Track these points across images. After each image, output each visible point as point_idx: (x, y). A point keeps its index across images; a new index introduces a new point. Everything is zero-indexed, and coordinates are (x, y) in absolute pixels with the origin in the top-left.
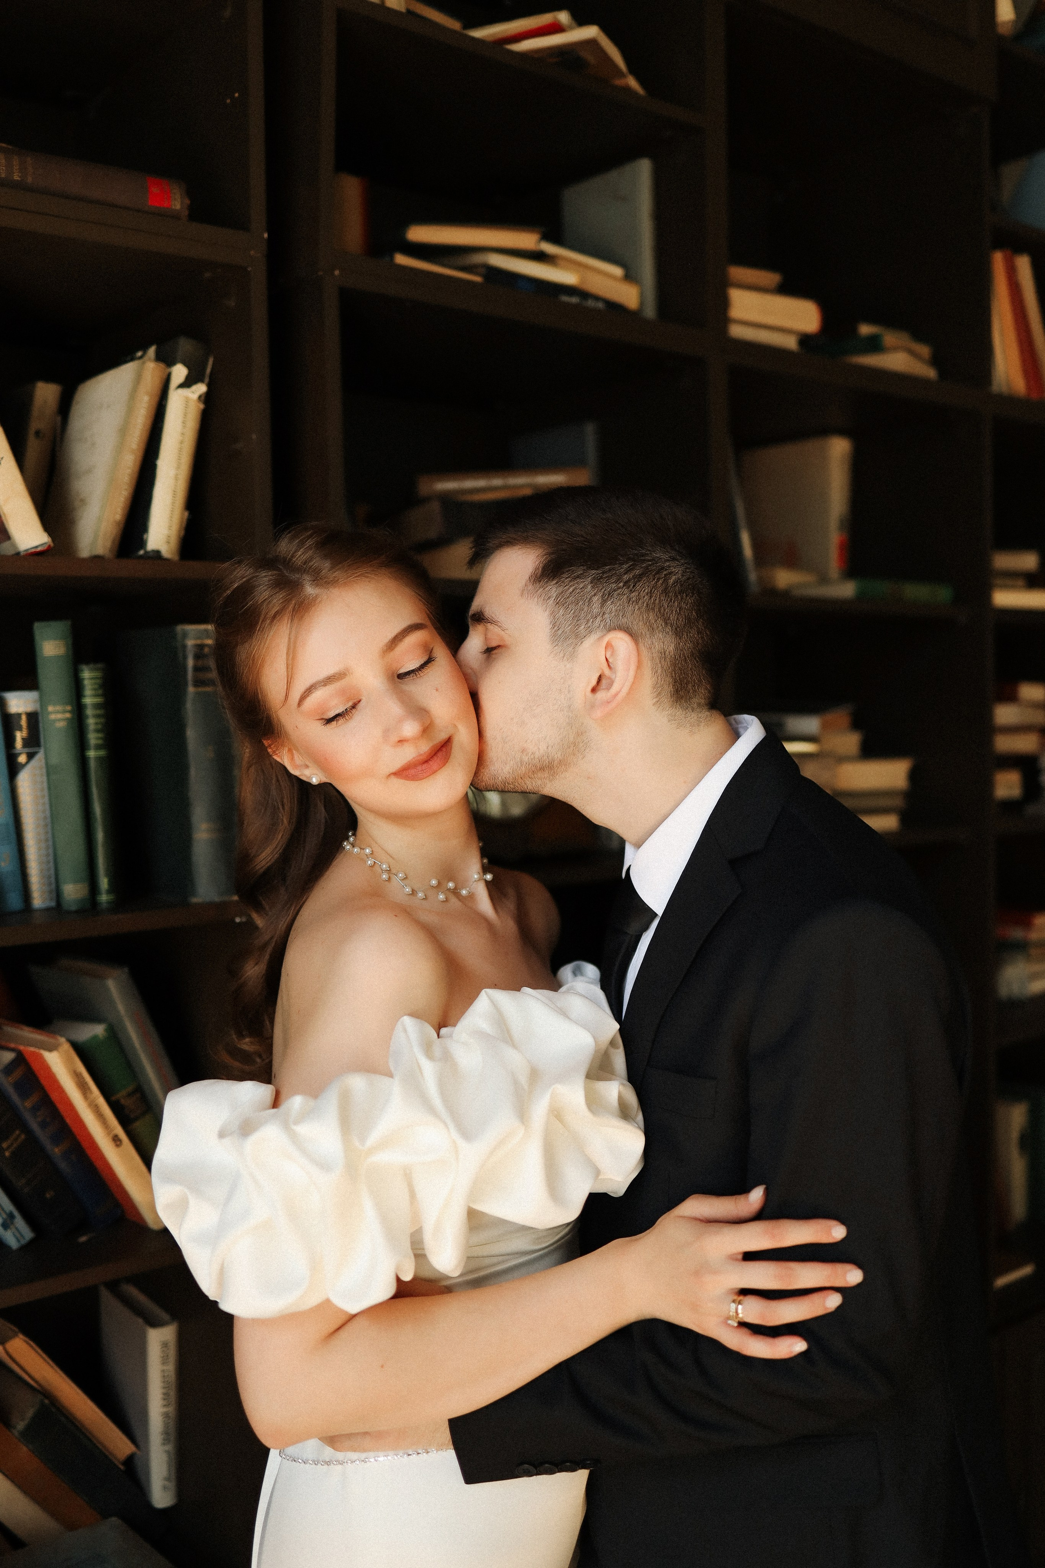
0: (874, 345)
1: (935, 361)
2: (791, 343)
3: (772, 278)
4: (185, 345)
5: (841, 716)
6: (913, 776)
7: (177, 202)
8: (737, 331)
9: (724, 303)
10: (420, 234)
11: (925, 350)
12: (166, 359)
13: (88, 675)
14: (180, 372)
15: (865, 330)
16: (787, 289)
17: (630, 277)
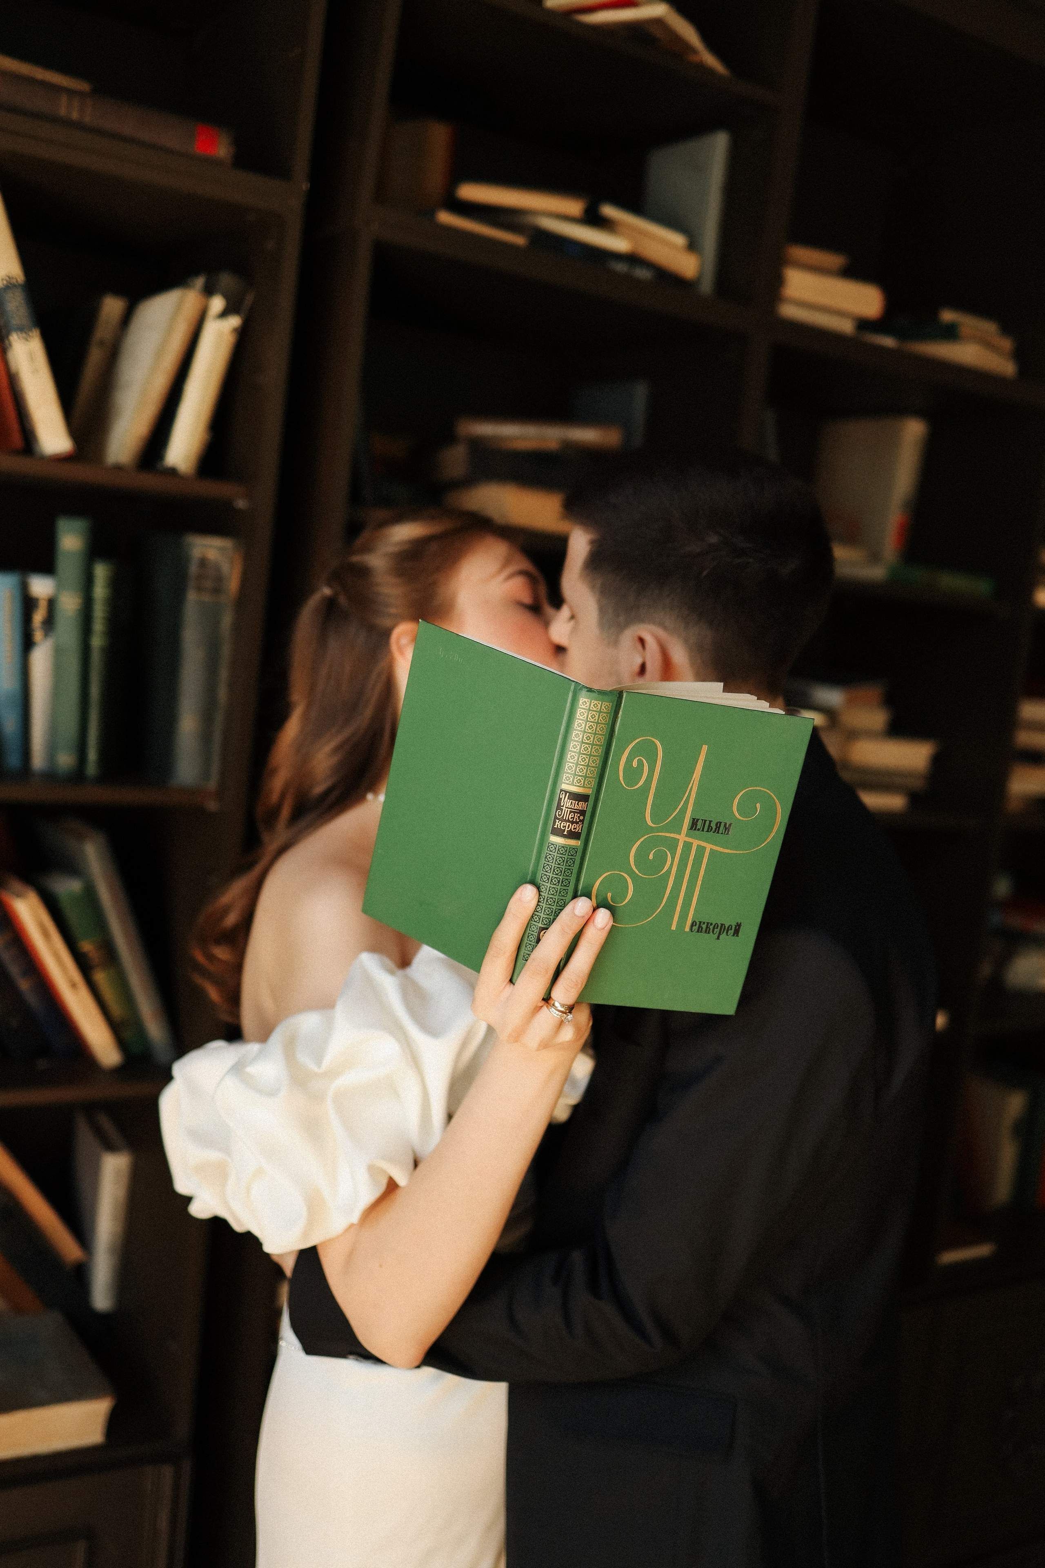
0: (950, 333)
1: (1019, 355)
2: (846, 327)
3: (835, 260)
4: (226, 279)
5: (873, 692)
6: (937, 761)
7: (222, 149)
8: (789, 311)
9: (778, 281)
10: (472, 192)
11: (1007, 344)
12: (209, 291)
13: (101, 572)
14: (217, 304)
15: (948, 316)
16: (851, 272)
17: (693, 246)
